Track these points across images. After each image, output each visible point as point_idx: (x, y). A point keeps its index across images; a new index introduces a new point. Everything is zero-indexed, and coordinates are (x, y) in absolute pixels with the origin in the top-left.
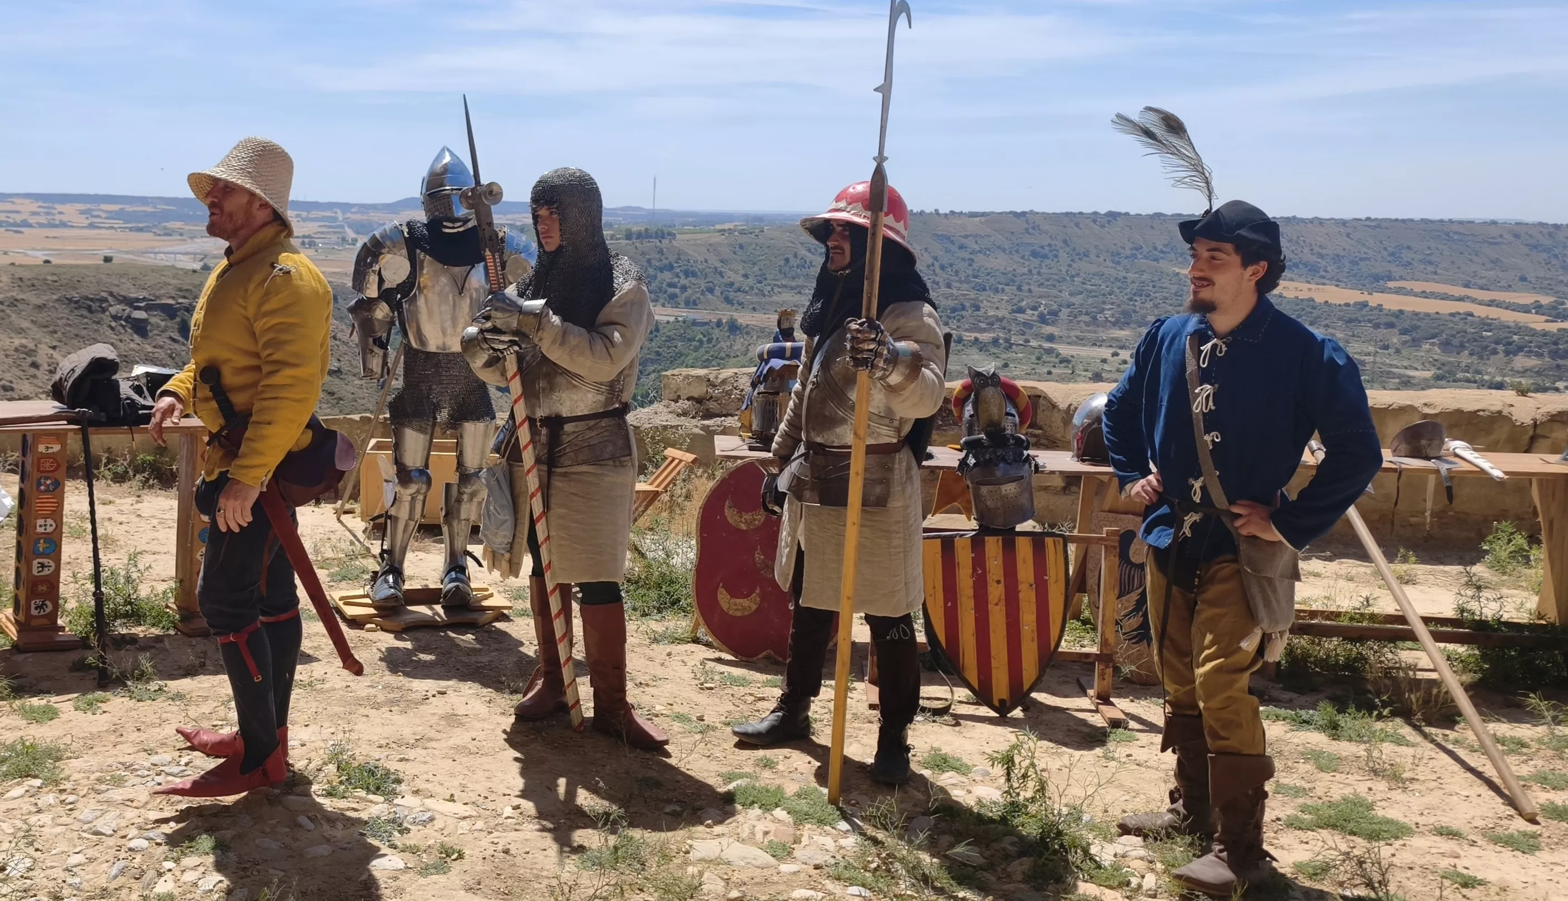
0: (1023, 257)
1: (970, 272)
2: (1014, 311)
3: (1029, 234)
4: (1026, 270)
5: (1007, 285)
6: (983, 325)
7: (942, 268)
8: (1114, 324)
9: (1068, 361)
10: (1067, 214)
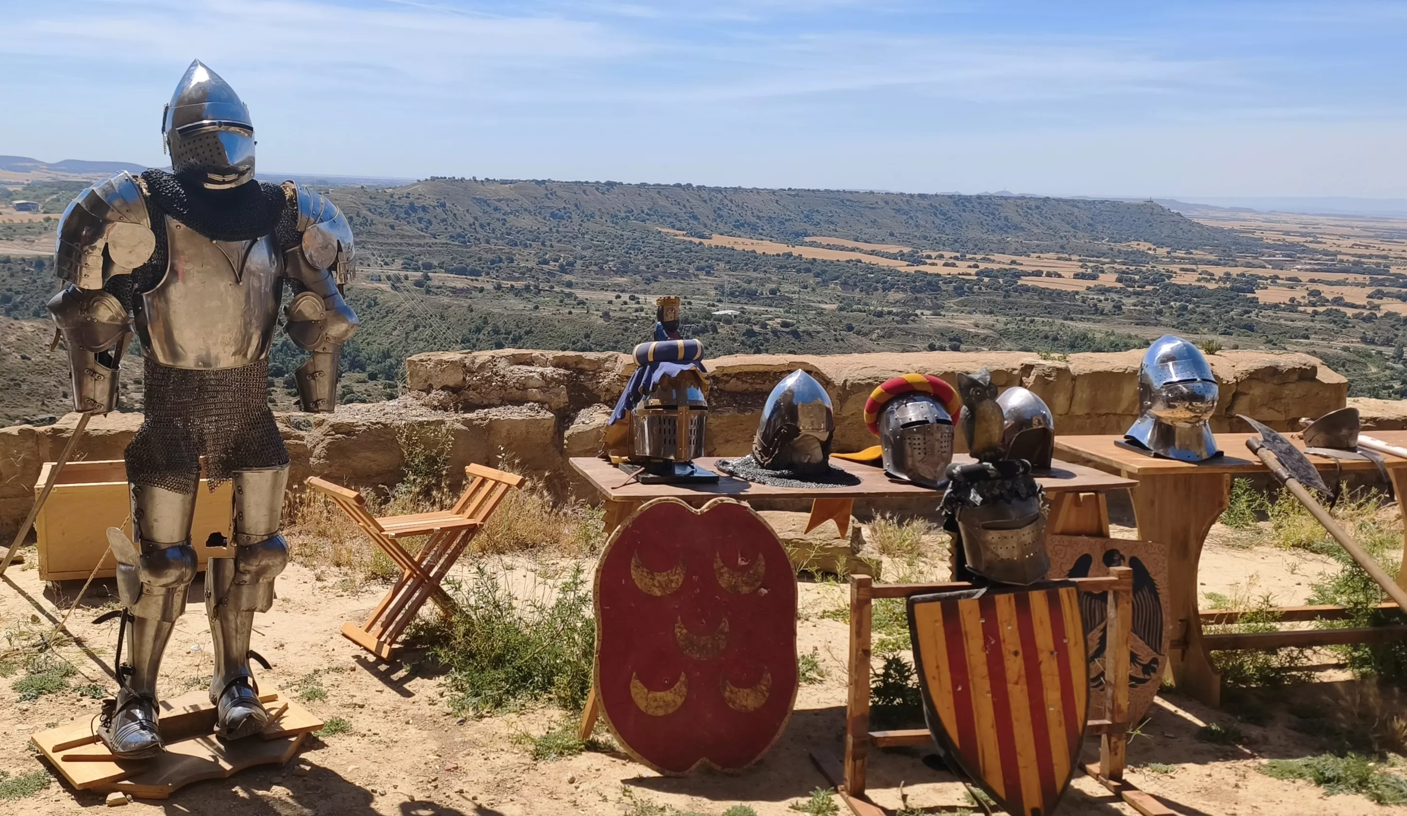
0: (545, 218)
1: (504, 230)
2: (540, 263)
3: (549, 199)
4: (547, 229)
5: (534, 241)
6: (517, 275)
7: (482, 226)
8: (616, 272)
9: (584, 303)
10: (576, 183)
